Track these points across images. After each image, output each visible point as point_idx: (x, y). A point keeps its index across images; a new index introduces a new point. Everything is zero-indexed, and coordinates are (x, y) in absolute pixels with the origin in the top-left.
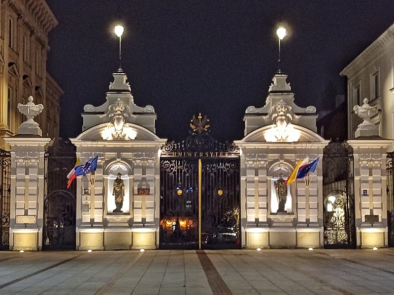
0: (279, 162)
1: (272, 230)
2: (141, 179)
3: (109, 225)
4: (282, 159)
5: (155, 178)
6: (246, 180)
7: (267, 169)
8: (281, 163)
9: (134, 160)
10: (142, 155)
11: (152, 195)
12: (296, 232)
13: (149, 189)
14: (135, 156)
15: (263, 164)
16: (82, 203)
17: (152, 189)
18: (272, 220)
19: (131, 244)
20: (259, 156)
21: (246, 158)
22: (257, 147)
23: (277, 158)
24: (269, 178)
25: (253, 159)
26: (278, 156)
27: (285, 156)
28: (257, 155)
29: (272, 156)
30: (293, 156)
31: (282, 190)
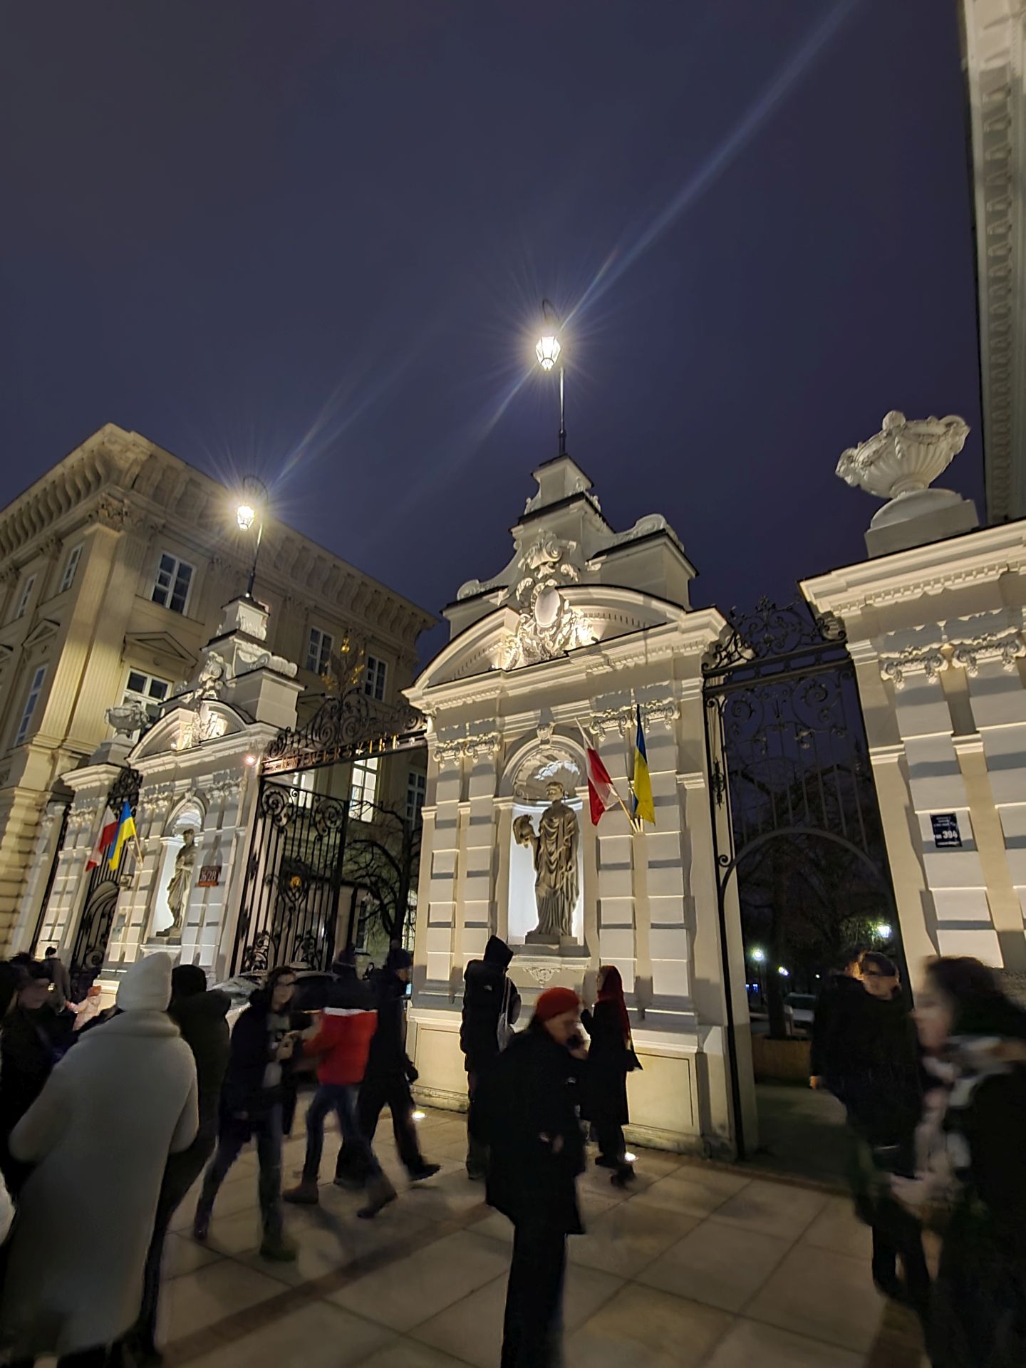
0: (535, 741)
2: (213, 841)
4: (546, 725)
5: (237, 837)
6: (436, 817)
7: (498, 771)
8: (543, 742)
9: (212, 790)
11: (222, 884)
13: (220, 867)
14: (214, 779)
15: (485, 755)
17: (225, 865)
20: (473, 729)
21: (441, 741)
23: (530, 725)
24: (503, 802)
25: (456, 742)
26: (536, 719)
27: (557, 714)
28: (467, 725)
29: (516, 722)
30: (587, 708)
31: (552, 848)
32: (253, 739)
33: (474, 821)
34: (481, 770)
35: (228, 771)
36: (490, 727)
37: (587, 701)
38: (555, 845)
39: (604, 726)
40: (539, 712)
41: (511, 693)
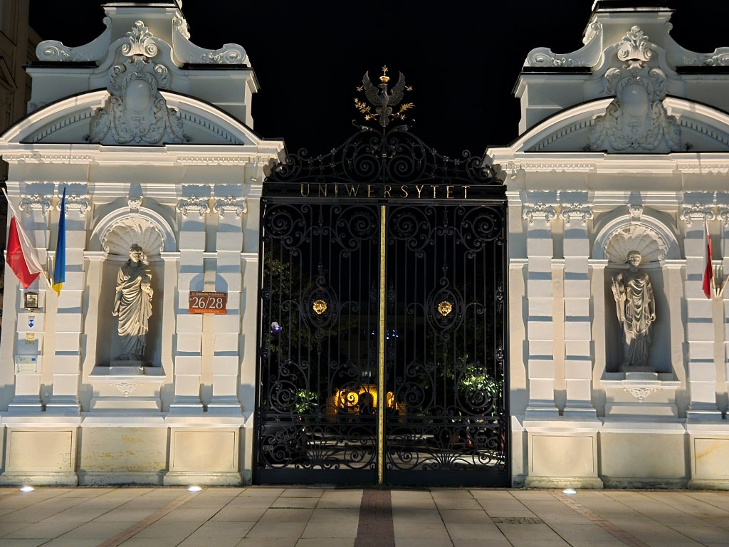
0: (626, 217)
1: (608, 429)
2: (201, 263)
3: (99, 405)
4: (637, 205)
5: (243, 263)
6: (525, 269)
7: (592, 238)
8: (634, 219)
9: (182, 204)
10: (206, 191)
11: (233, 312)
12: (687, 436)
13: (226, 294)
14: (186, 192)
15: (578, 222)
16: (16, 334)
17: (233, 294)
18: (608, 395)
19: (163, 466)
20: (565, 197)
21: (523, 202)
22: (559, 170)
23: (620, 202)
24: (598, 263)
25: (548, 205)
26: (625, 198)
27: (646, 198)
28: (559, 192)
29: (605, 198)
30: (672, 198)
31: (640, 302)
32: (253, 155)
33: (569, 276)
34: (575, 234)
35: (212, 185)
36: (583, 198)
37: (674, 193)
38: (641, 300)
39: (692, 215)
40: (630, 193)
41: (599, 171)
